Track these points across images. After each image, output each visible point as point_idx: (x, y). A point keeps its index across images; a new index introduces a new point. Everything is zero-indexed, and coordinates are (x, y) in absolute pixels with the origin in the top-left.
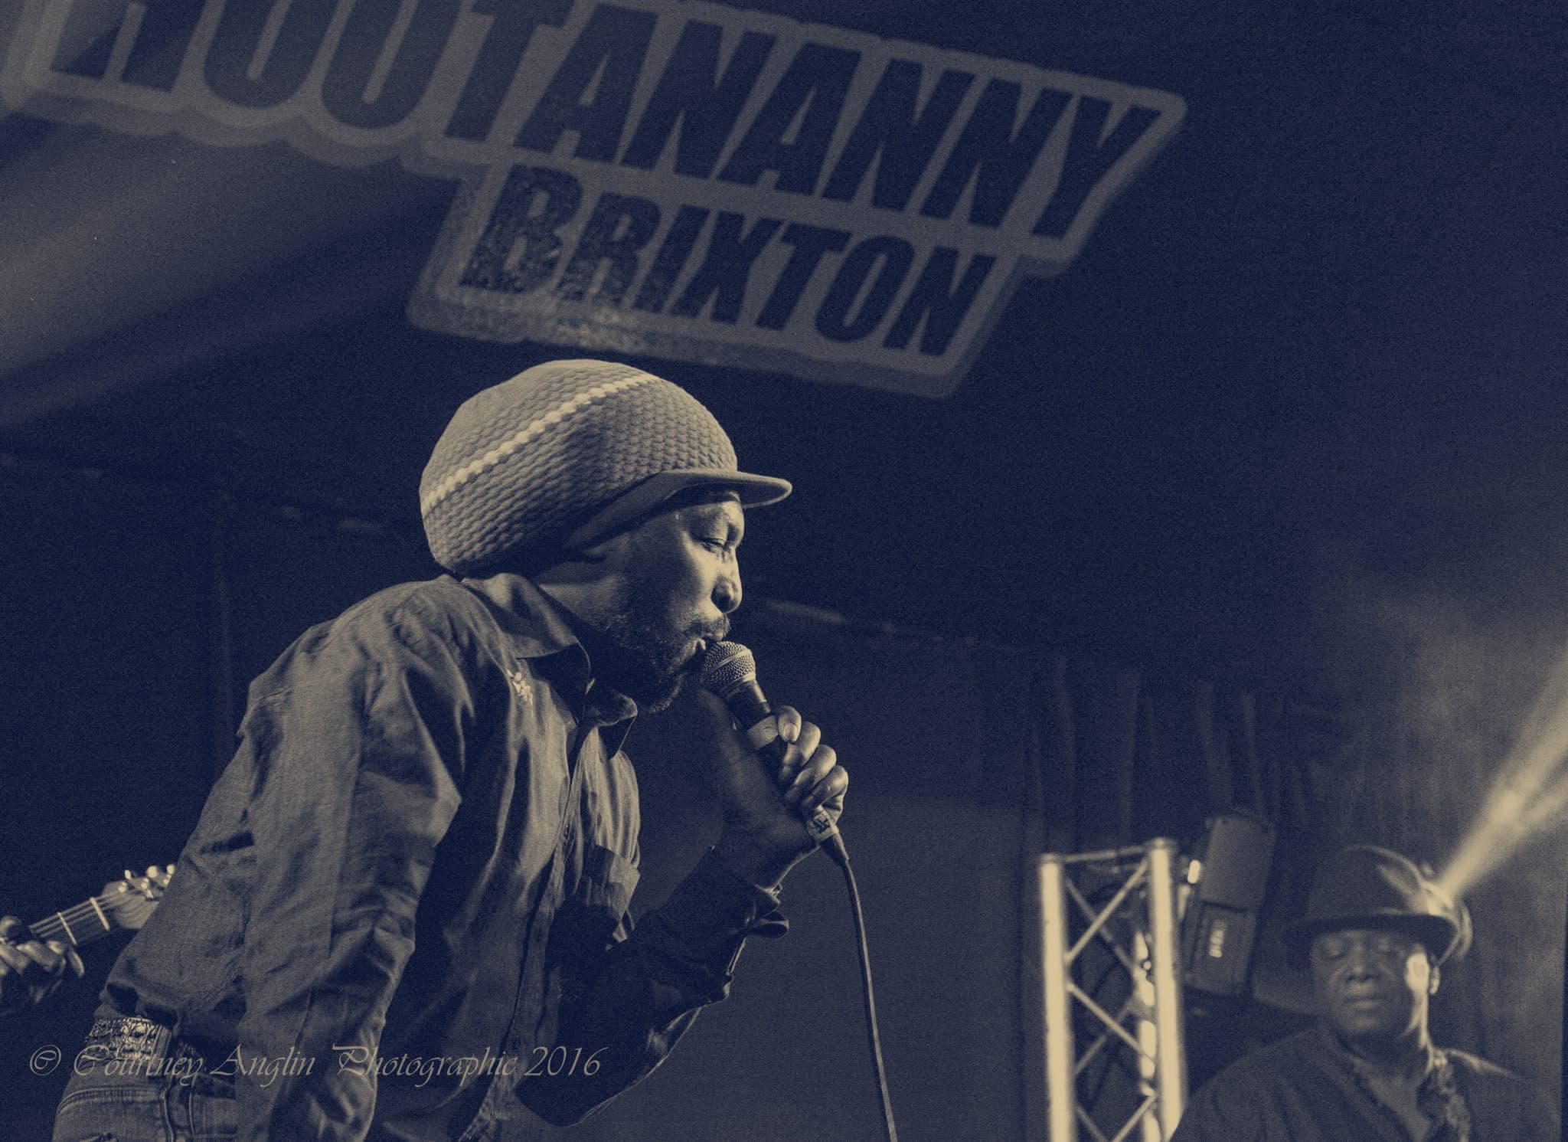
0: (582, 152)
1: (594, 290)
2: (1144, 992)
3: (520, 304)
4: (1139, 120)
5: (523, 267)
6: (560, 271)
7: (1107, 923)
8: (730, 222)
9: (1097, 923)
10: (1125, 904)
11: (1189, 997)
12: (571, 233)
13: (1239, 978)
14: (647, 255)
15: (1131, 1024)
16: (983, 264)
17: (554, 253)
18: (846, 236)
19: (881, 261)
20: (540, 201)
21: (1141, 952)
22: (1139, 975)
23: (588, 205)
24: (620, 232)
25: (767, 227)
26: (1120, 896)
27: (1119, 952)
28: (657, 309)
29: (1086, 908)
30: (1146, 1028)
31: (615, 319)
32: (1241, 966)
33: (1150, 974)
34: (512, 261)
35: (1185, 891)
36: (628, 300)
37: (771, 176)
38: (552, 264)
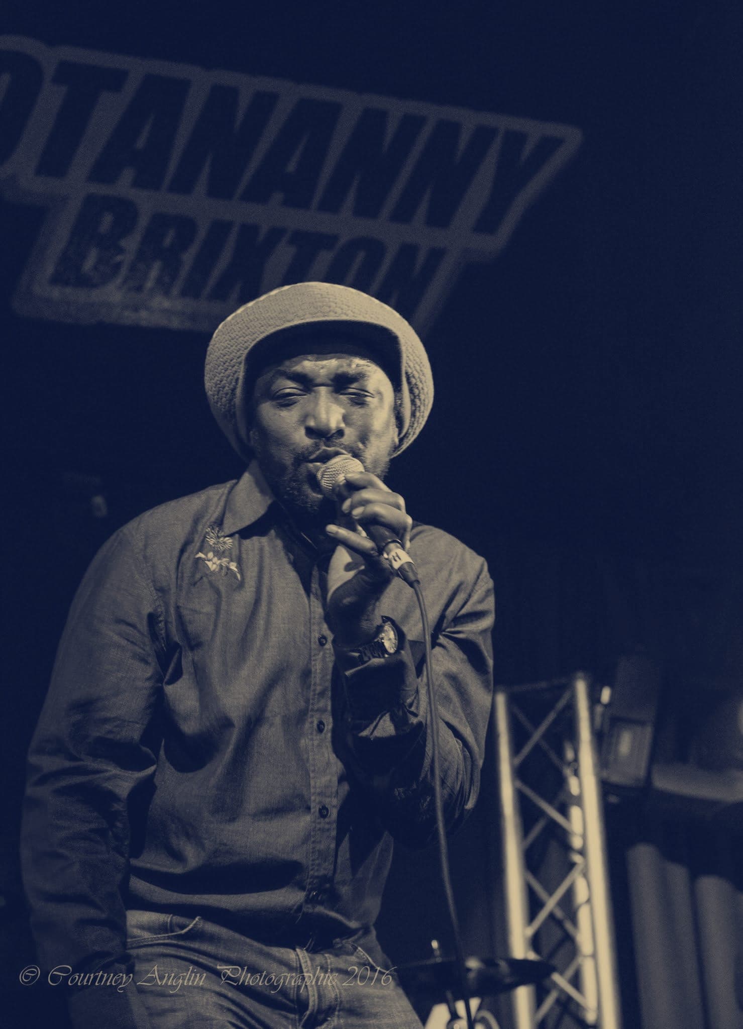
0: (138, 183)
1: (149, 284)
2: (573, 785)
3: (95, 296)
4: (548, 146)
5: (95, 268)
6: (124, 271)
7: (545, 736)
8: (249, 230)
9: (537, 736)
10: (555, 722)
11: (606, 788)
12: (131, 244)
13: (642, 773)
14: (188, 257)
15: (564, 810)
16: (437, 255)
17: (119, 258)
18: (335, 238)
19: (361, 256)
20: (107, 221)
21: (570, 755)
22: (568, 772)
23: (143, 222)
24: (168, 241)
25: (276, 234)
26: (552, 716)
27: (553, 756)
28: (197, 296)
29: (527, 725)
30: (575, 812)
31: (166, 304)
32: (643, 764)
33: (576, 773)
34: (89, 264)
35: (599, 709)
36: (175, 291)
37: (278, 197)
38: (118, 266)
